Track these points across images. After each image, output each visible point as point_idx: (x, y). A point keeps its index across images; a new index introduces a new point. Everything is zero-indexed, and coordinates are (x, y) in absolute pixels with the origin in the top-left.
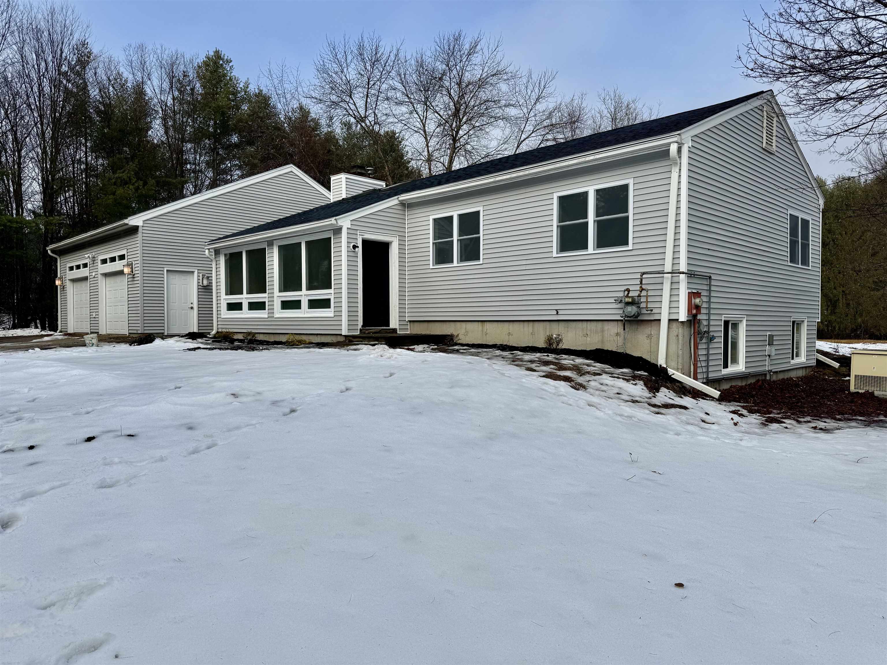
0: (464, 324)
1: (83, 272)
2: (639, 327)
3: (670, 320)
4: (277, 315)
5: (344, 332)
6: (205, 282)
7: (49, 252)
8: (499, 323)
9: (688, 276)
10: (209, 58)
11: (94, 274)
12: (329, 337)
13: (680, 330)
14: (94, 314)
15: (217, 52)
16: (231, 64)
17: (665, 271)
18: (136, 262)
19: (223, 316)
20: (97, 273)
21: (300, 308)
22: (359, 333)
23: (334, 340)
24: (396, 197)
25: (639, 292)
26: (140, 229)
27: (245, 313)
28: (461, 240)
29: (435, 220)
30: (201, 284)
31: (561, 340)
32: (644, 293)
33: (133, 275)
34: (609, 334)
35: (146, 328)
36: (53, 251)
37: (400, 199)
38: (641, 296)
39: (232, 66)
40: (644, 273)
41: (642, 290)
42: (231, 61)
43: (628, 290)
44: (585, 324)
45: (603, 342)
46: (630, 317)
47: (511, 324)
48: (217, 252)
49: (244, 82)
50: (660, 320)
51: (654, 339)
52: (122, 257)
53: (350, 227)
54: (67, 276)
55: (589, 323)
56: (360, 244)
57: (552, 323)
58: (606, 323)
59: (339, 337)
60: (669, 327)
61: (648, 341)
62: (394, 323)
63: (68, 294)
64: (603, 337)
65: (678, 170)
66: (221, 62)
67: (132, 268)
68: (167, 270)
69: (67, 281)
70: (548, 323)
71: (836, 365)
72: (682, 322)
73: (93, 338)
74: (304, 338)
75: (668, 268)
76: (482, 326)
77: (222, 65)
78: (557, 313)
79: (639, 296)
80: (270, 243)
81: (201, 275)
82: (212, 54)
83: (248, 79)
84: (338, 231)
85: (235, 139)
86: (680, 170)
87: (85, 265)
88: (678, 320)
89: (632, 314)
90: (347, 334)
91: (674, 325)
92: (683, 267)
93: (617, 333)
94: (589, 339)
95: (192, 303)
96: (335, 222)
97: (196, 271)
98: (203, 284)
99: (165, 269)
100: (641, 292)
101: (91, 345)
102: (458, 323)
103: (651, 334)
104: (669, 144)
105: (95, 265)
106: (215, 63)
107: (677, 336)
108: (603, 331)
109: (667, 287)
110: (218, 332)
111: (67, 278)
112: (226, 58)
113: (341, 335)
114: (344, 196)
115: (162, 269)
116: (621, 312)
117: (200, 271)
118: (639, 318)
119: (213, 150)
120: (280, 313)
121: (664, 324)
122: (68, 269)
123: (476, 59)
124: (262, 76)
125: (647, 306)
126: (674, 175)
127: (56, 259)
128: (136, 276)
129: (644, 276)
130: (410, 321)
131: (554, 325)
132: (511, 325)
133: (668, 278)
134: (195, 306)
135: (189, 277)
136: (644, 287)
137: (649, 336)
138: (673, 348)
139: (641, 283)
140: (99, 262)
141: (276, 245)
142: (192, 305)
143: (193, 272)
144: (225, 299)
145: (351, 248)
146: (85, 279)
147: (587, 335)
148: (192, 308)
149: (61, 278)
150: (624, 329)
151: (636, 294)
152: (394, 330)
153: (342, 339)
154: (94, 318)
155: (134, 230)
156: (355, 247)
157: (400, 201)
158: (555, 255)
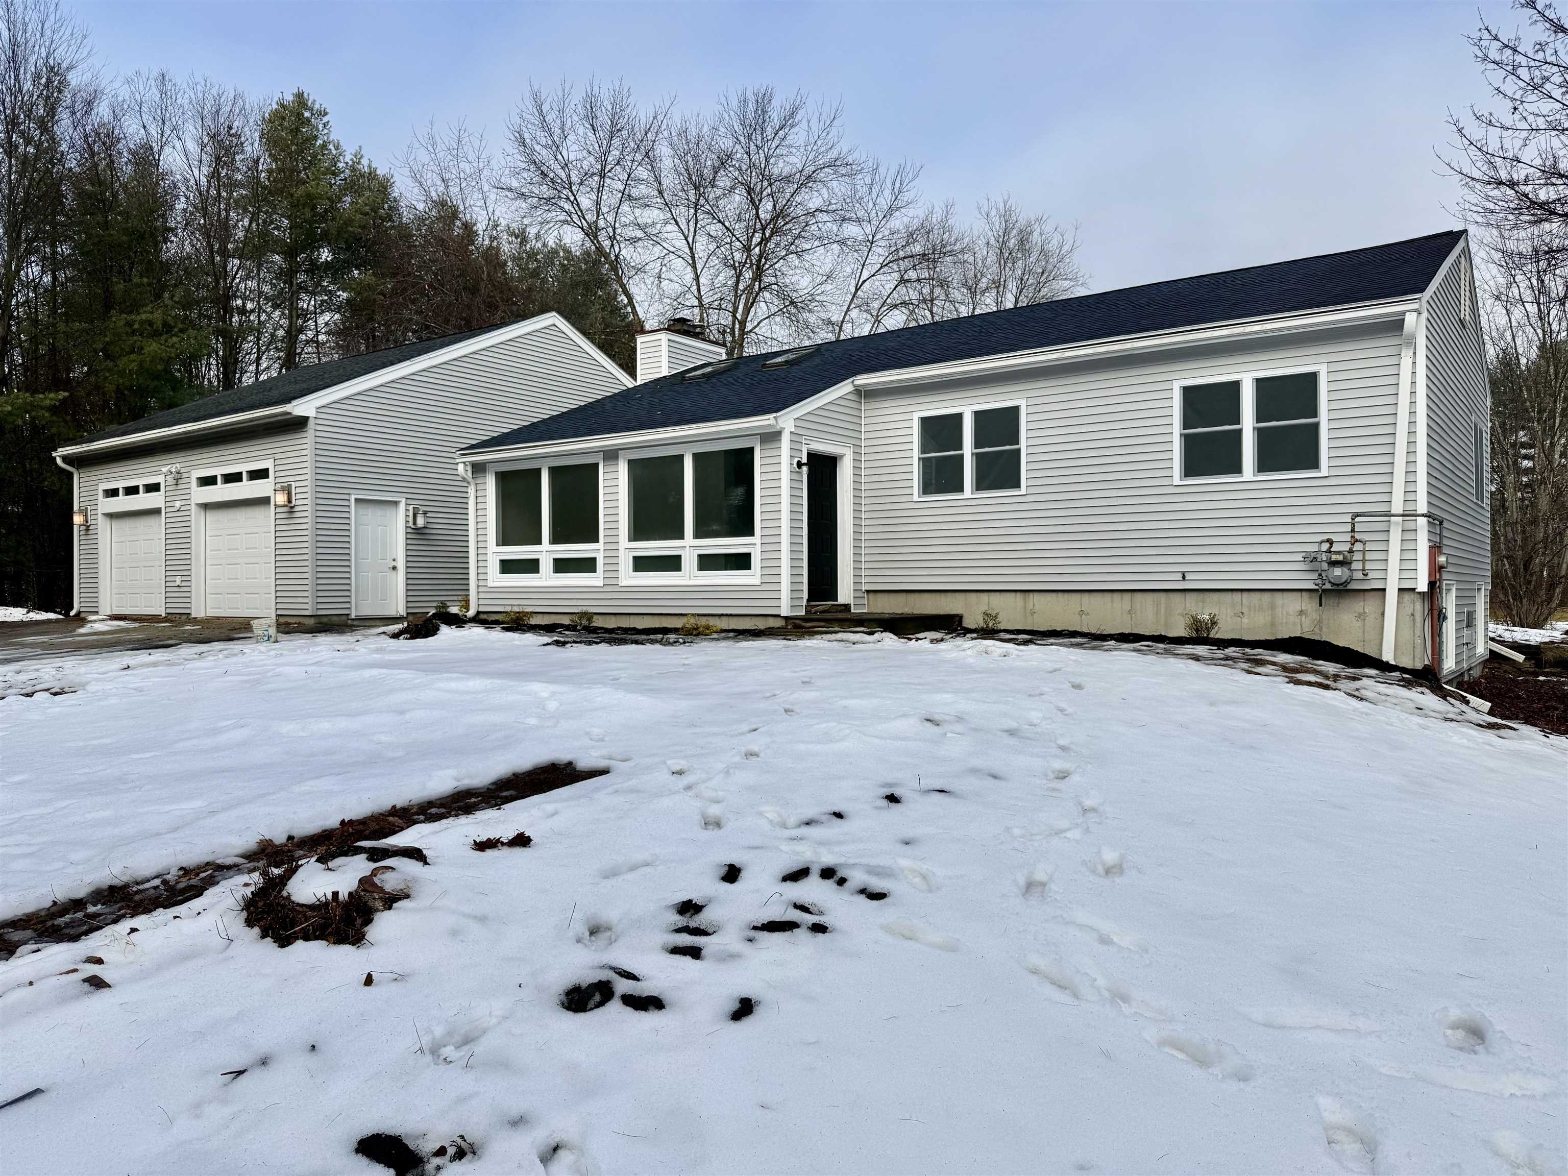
0: (984, 597)
1: (143, 501)
2: (1341, 601)
3: (1401, 590)
4: (623, 582)
5: (785, 612)
6: (421, 522)
7: (59, 461)
8: (1060, 594)
9: (1429, 522)
10: (283, 106)
11: (178, 504)
12: (747, 619)
13: (1418, 606)
14: (178, 579)
15: (300, 96)
16: (325, 119)
17: (1393, 512)
18: (298, 484)
19: (490, 584)
20: (187, 502)
21: (679, 569)
22: (804, 614)
23: (761, 624)
24: (851, 380)
25: (1349, 545)
26: (311, 423)
27: (546, 577)
28: (977, 455)
29: (925, 421)
30: (411, 524)
31: (1214, 623)
32: (1358, 547)
33: (290, 508)
34: (1285, 613)
35: (320, 606)
36: (65, 459)
37: (857, 383)
38: (1353, 552)
39: (328, 122)
40: (1358, 515)
41: (1355, 541)
42: (326, 114)
43: (1331, 542)
44: (1238, 596)
45: (1273, 624)
46: (1338, 585)
47: (1086, 595)
48: (478, 469)
49: (353, 152)
50: (1384, 590)
51: (1371, 620)
52: (261, 474)
53: (793, 430)
54: (99, 507)
55: (1245, 595)
56: (805, 460)
57: (1172, 595)
58: (1278, 595)
59: (771, 619)
60: (1398, 602)
61: (1359, 624)
62: (845, 593)
63: (100, 541)
64: (1273, 617)
65: (1411, 354)
66: (307, 114)
67: (289, 494)
68: (356, 500)
69: (100, 517)
70: (1163, 595)
71: (1520, 658)
72: (1419, 593)
73: (269, 626)
74: (712, 622)
75: (1397, 507)
76: (1025, 599)
77: (308, 120)
78: (1184, 577)
79: (1351, 551)
80: (611, 455)
81: (411, 508)
82: (289, 98)
83: (360, 147)
84: (771, 437)
85: (325, 255)
86: (1415, 353)
87: (153, 488)
88: (1414, 589)
89: (1343, 580)
90: (789, 614)
91: (1407, 597)
92: (1422, 508)
93: (1301, 611)
94: (1245, 620)
95: (394, 560)
96: (772, 422)
97: (404, 500)
98: (415, 523)
99: (353, 498)
100: (1353, 544)
101: (267, 638)
102: (973, 595)
103: (1365, 613)
104: (1403, 313)
105: (180, 487)
106: (299, 115)
107: (1413, 615)
108: (1273, 607)
109: (1395, 537)
110: (479, 613)
111: (100, 512)
112: (317, 106)
113: (779, 616)
114: (665, 372)
115: (346, 497)
116: (1315, 576)
117: (409, 502)
118: (1350, 587)
119: (287, 275)
120: (629, 578)
121: (1392, 596)
122: (101, 493)
123: (797, 136)
124: (417, 145)
125: (1364, 567)
126: (1406, 362)
127: (70, 475)
128: (296, 509)
129: (1357, 519)
130: (868, 591)
131: (1177, 597)
132: (1086, 598)
133: (1397, 523)
134: (401, 564)
135: (389, 511)
136: (1358, 536)
137: (1361, 616)
138: (1407, 633)
139: (1353, 531)
140: (194, 482)
141: (624, 459)
142: (394, 564)
143: (396, 503)
144: (496, 553)
145: (795, 465)
146: (156, 512)
147: (1243, 613)
148: (394, 568)
149: (84, 512)
150: (1321, 605)
151: (1346, 547)
152: (847, 607)
153: (779, 623)
154: (178, 586)
155: (300, 424)
156: (800, 465)
157: (855, 386)
158: (1177, 481)
